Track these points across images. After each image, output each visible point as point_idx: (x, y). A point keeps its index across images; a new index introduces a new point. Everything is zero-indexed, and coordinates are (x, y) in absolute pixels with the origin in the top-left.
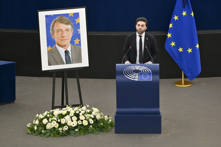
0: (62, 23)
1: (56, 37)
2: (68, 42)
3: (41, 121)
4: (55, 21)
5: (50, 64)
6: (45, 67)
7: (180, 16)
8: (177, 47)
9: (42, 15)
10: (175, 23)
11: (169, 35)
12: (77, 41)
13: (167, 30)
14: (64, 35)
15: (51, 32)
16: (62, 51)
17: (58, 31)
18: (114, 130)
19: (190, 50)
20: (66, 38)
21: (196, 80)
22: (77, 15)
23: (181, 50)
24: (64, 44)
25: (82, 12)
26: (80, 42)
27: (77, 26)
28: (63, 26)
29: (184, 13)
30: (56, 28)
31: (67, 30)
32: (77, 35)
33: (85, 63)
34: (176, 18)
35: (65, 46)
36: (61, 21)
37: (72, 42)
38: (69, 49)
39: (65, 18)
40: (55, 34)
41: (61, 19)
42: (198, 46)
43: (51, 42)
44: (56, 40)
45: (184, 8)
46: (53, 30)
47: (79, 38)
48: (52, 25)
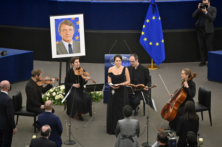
0: (66, 24)
1: (62, 35)
2: (70, 38)
3: (51, 93)
4: (62, 23)
5: (58, 54)
6: (55, 55)
7: (151, 20)
8: (148, 41)
9: (52, 19)
10: (147, 24)
11: (143, 33)
12: (77, 38)
13: (141, 29)
14: (68, 34)
15: (59, 31)
16: (66, 45)
17: (64, 30)
18: (102, 100)
19: (157, 44)
20: (69, 35)
21: (162, 65)
22: (77, 19)
23: (151, 43)
24: (68, 39)
25: (81, 17)
26: (79, 38)
27: (77, 27)
28: (67, 27)
29: (154, 18)
30: (62, 28)
31: (70, 30)
32: (77, 34)
33: (83, 53)
34: (148, 21)
35: (69, 41)
36: (66, 23)
37: (74, 38)
38: (71, 43)
39: (69, 21)
40: (62, 32)
41: (66, 22)
42: (163, 41)
43: (58, 38)
44: (62, 36)
45: (153, 14)
46: (60, 30)
47: (79, 36)
48: (59, 26)
